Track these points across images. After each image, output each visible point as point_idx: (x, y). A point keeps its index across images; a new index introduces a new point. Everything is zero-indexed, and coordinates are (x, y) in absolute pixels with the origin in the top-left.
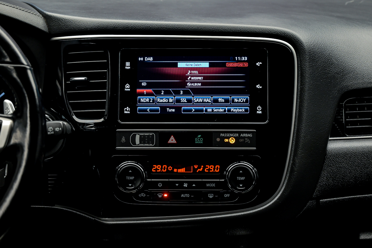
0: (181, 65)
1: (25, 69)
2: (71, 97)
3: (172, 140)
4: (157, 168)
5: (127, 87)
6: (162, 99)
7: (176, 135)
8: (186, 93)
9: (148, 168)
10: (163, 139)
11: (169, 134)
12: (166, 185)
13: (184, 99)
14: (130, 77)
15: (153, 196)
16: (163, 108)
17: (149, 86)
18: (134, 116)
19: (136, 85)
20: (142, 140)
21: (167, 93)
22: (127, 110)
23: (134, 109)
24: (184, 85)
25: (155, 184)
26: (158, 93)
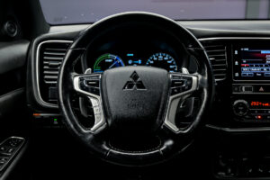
0: (263, 52)
1: (203, 50)
3: (261, 89)
4: (254, 103)
5: (237, 63)
6: (254, 69)
7: (263, 86)
8: (266, 66)
9: (249, 103)
10: (257, 89)
11: (260, 86)
12: (259, 112)
13: (265, 69)
14: (239, 58)
15: (253, 118)
16: (255, 74)
17: (247, 62)
18: (240, 77)
19: (240, 62)
20: (246, 89)
21: (256, 66)
22: (237, 75)
23: (240, 74)
24: (264, 62)
25: (253, 112)
26: (252, 66)
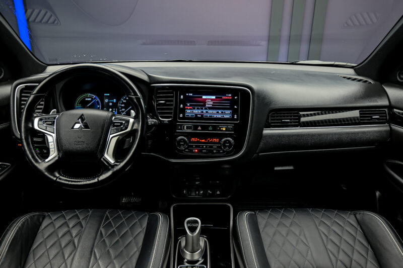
0: (204, 97)
1: (139, 98)
2: (158, 109)
3: (199, 128)
4: (193, 139)
5: (182, 106)
6: (196, 111)
7: (201, 126)
8: (206, 109)
9: (189, 139)
10: (196, 128)
11: (198, 126)
12: (196, 146)
13: (204, 111)
14: (184, 102)
15: (191, 151)
16: (196, 115)
17: (190, 105)
18: (184, 118)
19: (185, 105)
20: (188, 128)
21: (198, 109)
22: (181, 115)
23: (184, 115)
24: (205, 105)
25: (192, 146)
26: (194, 108)
